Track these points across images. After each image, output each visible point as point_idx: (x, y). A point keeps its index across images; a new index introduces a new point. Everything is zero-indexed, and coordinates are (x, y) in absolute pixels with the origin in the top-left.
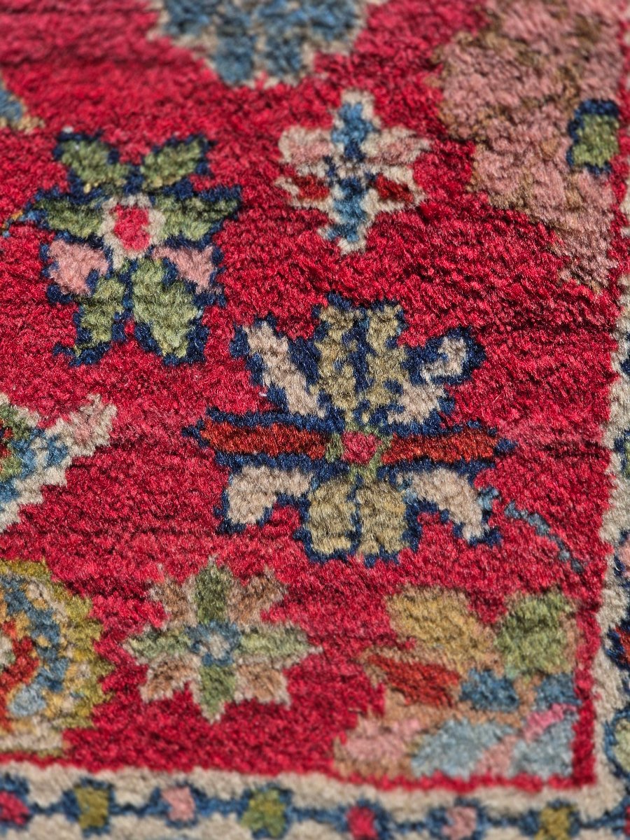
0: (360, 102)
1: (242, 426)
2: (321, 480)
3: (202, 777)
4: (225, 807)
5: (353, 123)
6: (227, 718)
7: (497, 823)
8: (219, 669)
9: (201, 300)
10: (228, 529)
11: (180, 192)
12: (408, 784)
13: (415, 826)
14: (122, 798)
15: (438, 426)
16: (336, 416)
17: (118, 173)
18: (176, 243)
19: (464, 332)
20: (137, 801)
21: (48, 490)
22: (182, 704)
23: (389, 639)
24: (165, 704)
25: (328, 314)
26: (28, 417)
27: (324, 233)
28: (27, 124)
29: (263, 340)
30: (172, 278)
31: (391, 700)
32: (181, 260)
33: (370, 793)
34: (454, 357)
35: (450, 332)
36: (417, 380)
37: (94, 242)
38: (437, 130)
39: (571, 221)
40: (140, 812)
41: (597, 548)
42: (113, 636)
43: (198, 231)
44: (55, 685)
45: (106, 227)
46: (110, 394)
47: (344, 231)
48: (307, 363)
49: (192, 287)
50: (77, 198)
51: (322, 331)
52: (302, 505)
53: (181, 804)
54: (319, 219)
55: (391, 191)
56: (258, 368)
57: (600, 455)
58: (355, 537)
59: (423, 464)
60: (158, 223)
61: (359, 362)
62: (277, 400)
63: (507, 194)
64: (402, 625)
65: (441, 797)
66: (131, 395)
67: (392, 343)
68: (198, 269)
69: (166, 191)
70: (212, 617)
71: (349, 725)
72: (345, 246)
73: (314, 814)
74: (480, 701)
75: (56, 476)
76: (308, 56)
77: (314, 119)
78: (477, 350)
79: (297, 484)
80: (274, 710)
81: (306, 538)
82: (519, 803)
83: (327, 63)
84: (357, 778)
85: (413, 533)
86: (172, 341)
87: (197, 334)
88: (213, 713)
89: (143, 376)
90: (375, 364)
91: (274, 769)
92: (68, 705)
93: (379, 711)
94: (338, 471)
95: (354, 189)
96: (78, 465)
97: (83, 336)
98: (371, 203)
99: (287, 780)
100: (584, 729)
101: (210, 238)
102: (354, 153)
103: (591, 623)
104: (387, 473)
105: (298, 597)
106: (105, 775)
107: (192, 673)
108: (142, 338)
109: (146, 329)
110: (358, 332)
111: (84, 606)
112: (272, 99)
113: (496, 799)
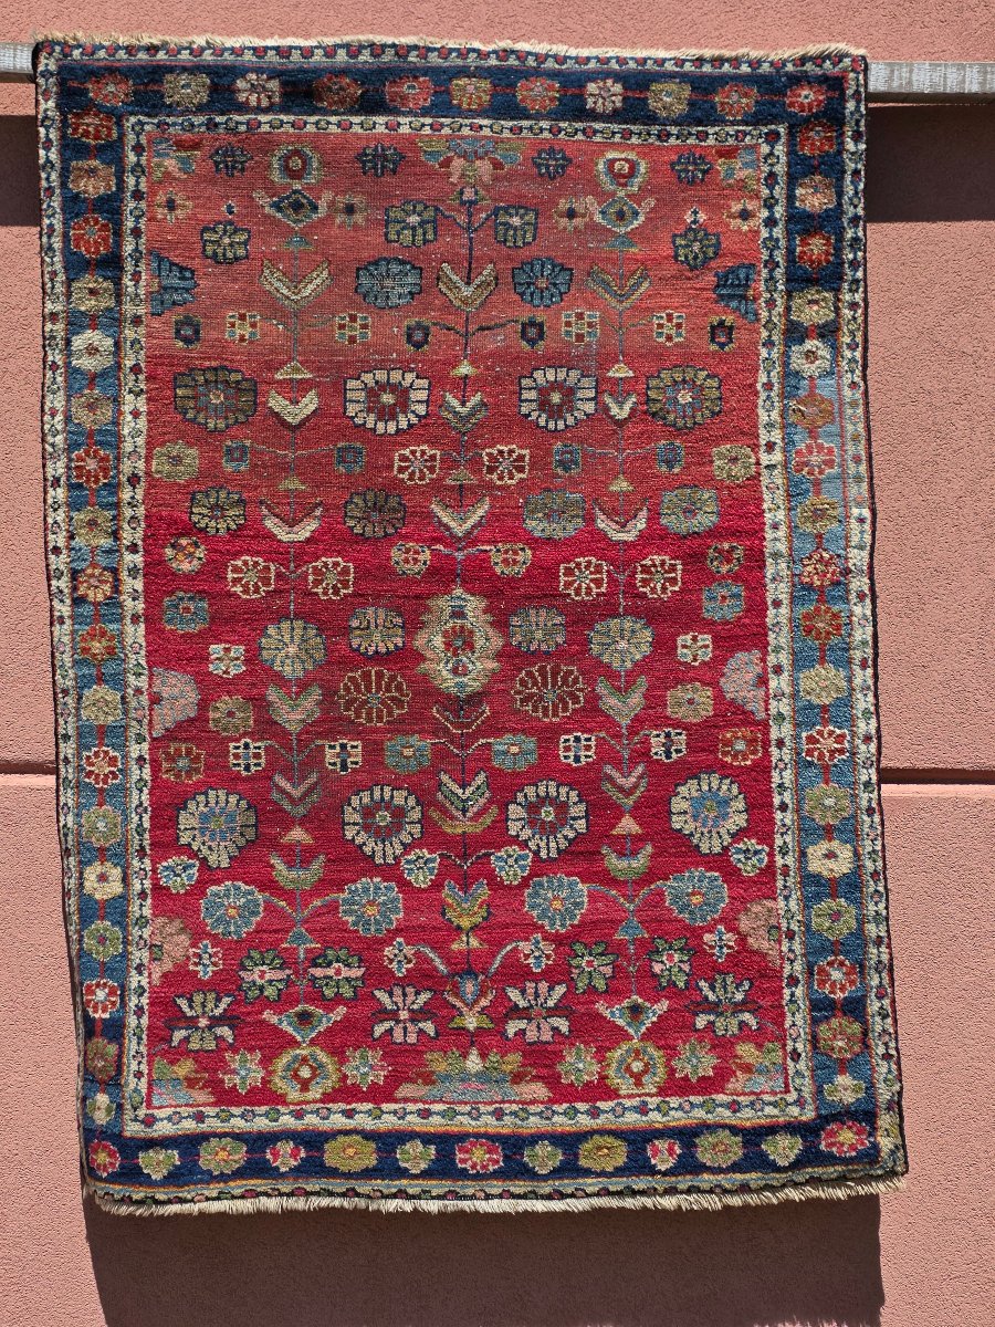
0: (721, 928)
1: (699, 1004)
2: (718, 1016)
3: (692, 1098)
4: (697, 1106)
5: (720, 933)
6: (698, 1081)
7: (767, 1104)
8: (695, 1068)
9: (687, 975)
10: (697, 1031)
11: (681, 949)
12: (744, 1094)
13: (747, 1106)
14: (672, 1105)
15: (744, 1002)
16: (720, 1001)
17: (667, 946)
18: (681, 961)
19: (748, 979)
20: (676, 1106)
21: (653, 1023)
22: (686, 1079)
23: (736, 1056)
24: (682, 1078)
25: (717, 977)
26: (647, 1004)
27: (715, 958)
28: (646, 936)
29: (702, 983)
30: (681, 970)
31: (738, 1073)
32: (682, 965)
33: (735, 1097)
34: (746, 985)
35: (746, 979)
36: (738, 991)
37: (662, 962)
38: (739, 933)
39: (770, 952)
40: (676, 1109)
41: (784, 1030)
42: (669, 1060)
43: (686, 958)
44: (655, 1074)
45: (664, 958)
46: (667, 998)
47: (719, 957)
48: (713, 988)
49: (685, 972)
50: (658, 952)
51: (716, 981)
52: (712, 1023)
53: (687, 1108)
54: (714, 954)
55: (730, 947)
56: (701, 990)
57: (783, 1007)
58: (726, 1030)
59: (741, 1011)
60: (676, 957)
61: (725, 988)
62: (706, 998)
63: (756, 946)
64: (740, 1053)
65: (752, 1098)
66: (672, 998)
67: (732, 982)
68: (686, 968)
69: (679, 949)
70: (693, 1053)
71: (729, 1081)
72: (720, 960)
73: (721, 1106)
74: (760, 1072)
75: (655, 1019)
76: (709, 918)
77: (711, 932)
78: (752, 983)
79: (712, 1018)
80: (709, 1078)
81: (715, 1031)
82: (772, 1099)
83: (713, 919)
84: (732, 1094)
85: (740, 1029)
86: (681, 985)
87: (687, 982)
88: (694, 1081)
89: (675, 993)
90: (729, 988)
91: (711, 1093)
92: (658, 1080)
93: (736, 1076)
94: (722, 1014)
95: (721, 947)
96: (660, 1016)
97: (660, 985)
98: (725, 950)
99: (714, 1096)
100: (786, 1078)
101: (689, 960)
102: (720, 939)
103: (785, 1050)
104: (733, 1014)
105: (714, 1047)
106: (667, 1099)
107: (689, 1069)
108: (675, 985)
109: (674, 982)
110: (724, 980)
111: (661, 1053)
112: (701, 928)
113: (767, 1098)
